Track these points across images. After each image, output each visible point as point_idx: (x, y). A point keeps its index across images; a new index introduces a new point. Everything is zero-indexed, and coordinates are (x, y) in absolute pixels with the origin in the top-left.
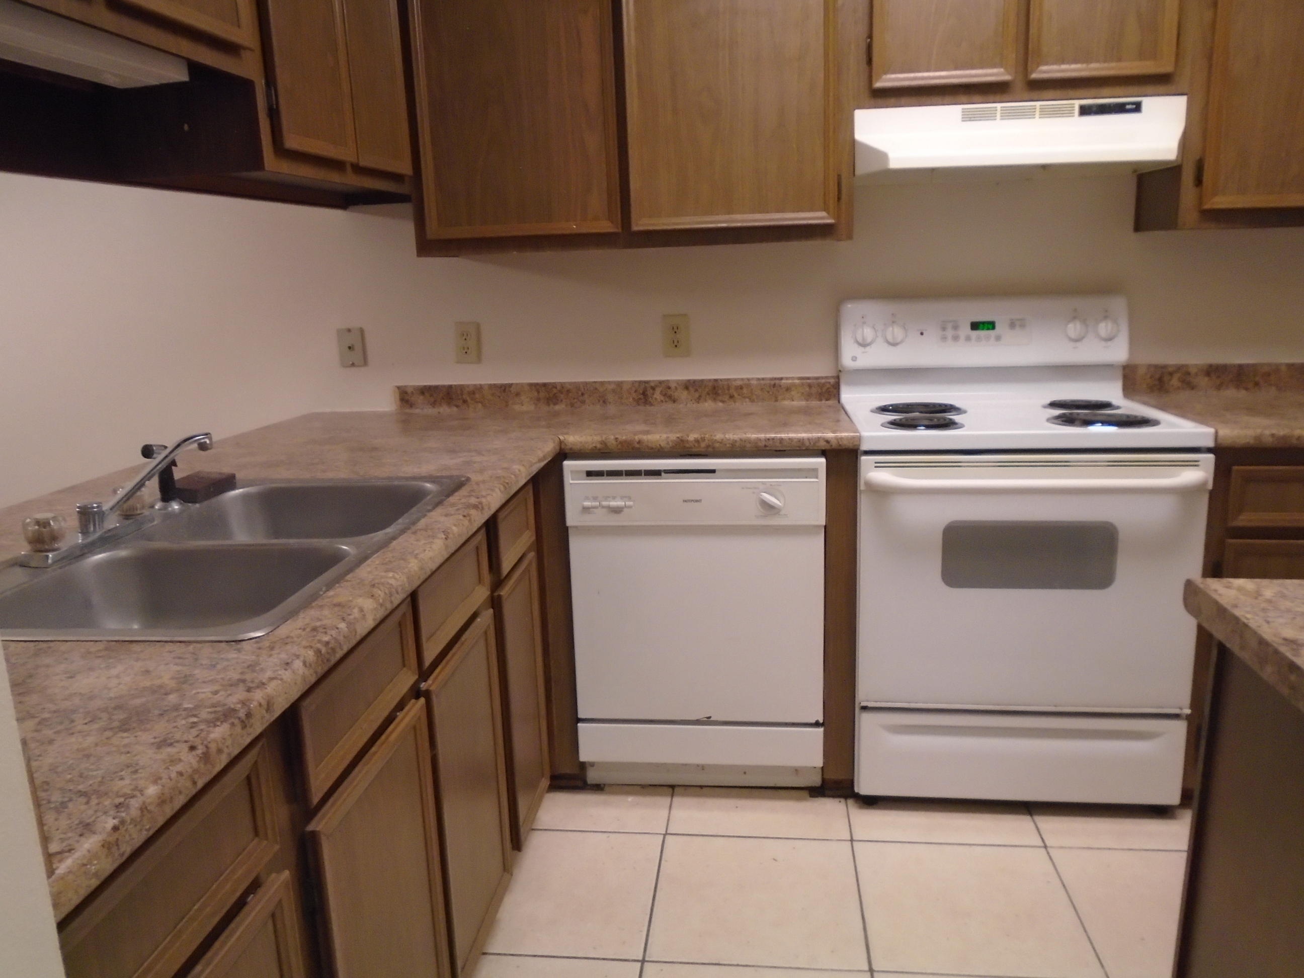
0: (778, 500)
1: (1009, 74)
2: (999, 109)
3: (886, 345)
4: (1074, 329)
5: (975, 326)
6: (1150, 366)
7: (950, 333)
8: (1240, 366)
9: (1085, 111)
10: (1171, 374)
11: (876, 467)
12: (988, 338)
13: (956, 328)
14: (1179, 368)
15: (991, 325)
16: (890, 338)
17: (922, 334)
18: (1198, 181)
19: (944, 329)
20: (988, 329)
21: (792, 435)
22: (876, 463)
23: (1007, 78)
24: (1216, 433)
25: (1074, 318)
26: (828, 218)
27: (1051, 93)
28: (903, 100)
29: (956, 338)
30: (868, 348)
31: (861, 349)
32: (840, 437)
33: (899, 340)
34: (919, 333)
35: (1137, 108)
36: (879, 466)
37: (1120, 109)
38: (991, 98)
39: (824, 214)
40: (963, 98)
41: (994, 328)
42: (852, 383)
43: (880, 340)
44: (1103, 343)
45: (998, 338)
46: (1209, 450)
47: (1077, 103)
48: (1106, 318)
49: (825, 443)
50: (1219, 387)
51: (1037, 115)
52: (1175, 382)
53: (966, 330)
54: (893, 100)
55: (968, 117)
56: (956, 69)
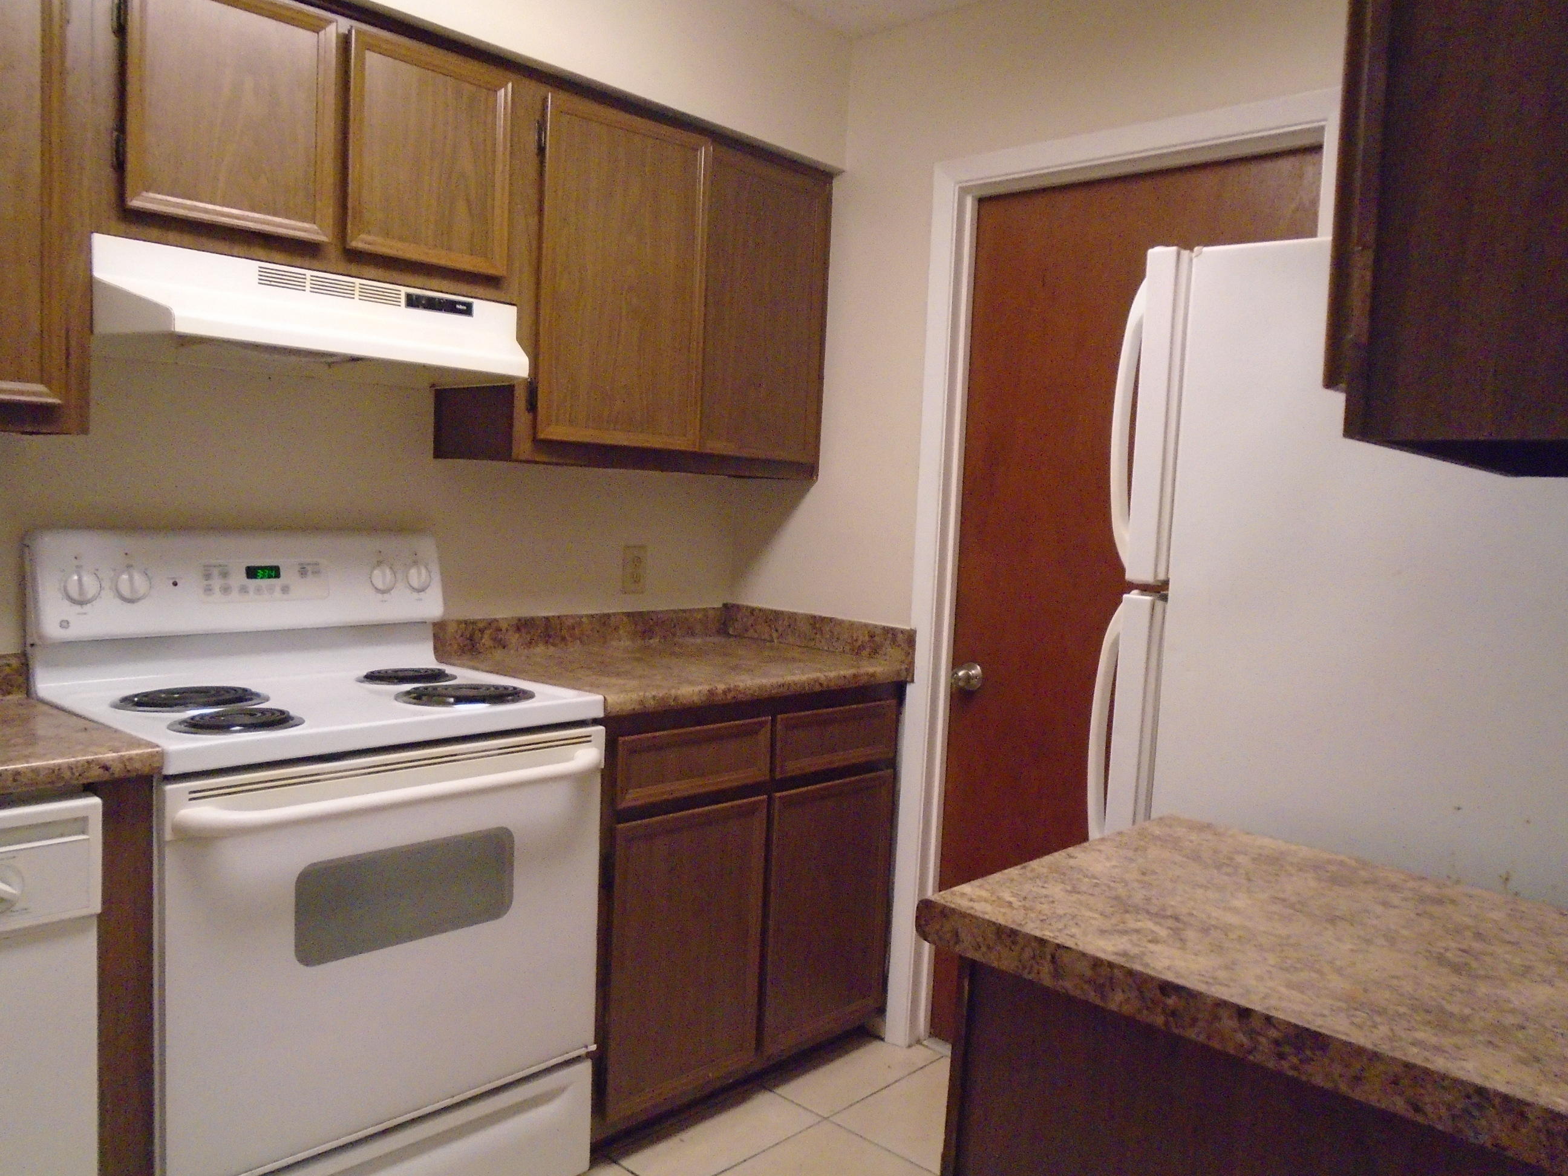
0: (10, 885)
1: (325, 235)
2: (308, 277)
3: (118, 601)
4: (382, 575)
5: (252, 573)
6: (459, 622)
7: (217, 583)
8: (547, 619)
9: (413, 302)
10: (482, 631)
11: (191, 799)
12: (271, 589)
13: (225, 575)
14: (491, 623)
15: (274, 572)
16: (125, 591)
17: (175, 584)
18: (532, 406)
19: (208, 576)
20: (270, 577)
21: (38, 764)
22: (191, 792)
23: (322, 238)
24: (605, 699)
25: (379, 563)
26: (49, 396)
27: (372, 272)
28: (171, 235)
29: (226, 590)
30: (87, 608)
31: (78, 609)
32: (127, 757)
33: (90, 596)
34: (172, 581)
35: (468, 311)
36: (196, 796)
37: (450, 307)
38: (299, 261)
39: (40, 388)
40: (261, 252)
41: (278, 576)
42: (53, 664)
43: (108, 596)
44: (415, 595)
45: (285, 589)
46: (595, 722)
47: (404, 290)
48: (415, 563)
49: (101, 771)
50: (530, 644)
51: (357, 296)
52: (486, 640)
53: (239, 577)
54: (155, 232)
55: (265, 280)
56: (253, 210)
